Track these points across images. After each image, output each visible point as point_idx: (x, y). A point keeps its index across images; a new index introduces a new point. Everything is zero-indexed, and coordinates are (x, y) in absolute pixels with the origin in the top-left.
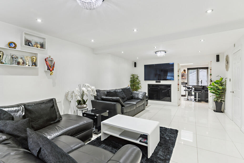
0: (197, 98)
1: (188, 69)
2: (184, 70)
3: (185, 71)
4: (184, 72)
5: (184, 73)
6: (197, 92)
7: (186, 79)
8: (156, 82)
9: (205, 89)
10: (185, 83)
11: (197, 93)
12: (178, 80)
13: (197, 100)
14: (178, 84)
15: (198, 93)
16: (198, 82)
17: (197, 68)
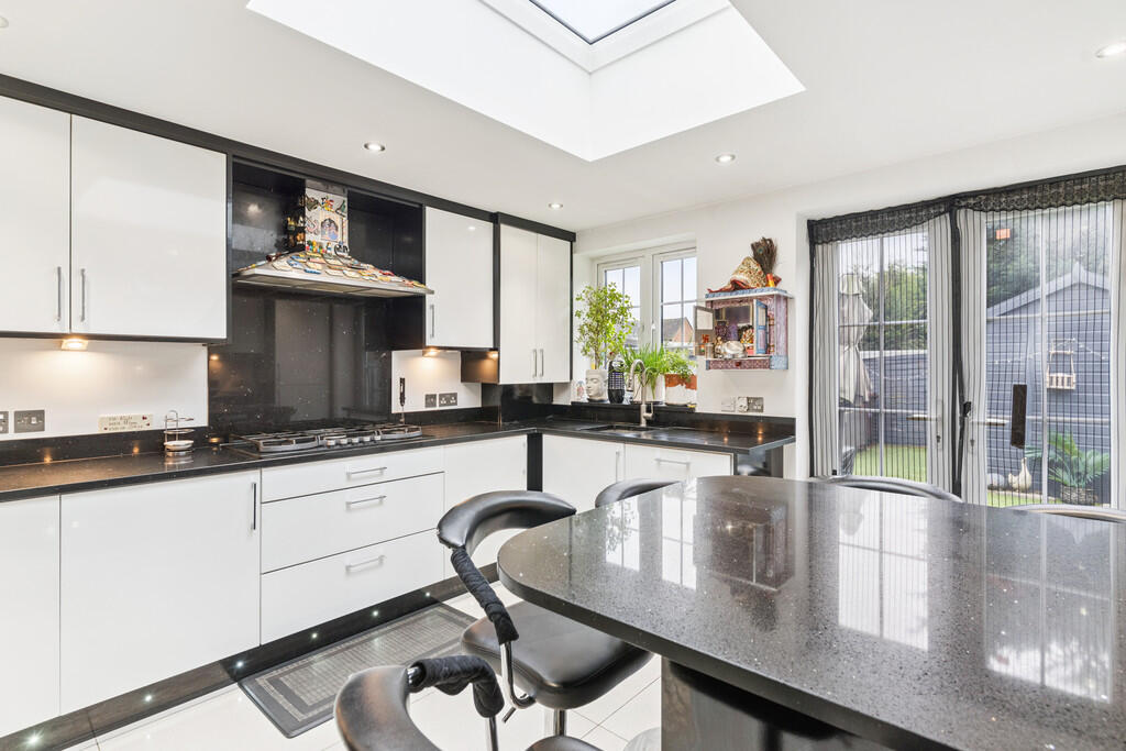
2: (755, 247)
4: (747, 274)
5: (745, 278)
16: (967, 408)
17: (953, 205)
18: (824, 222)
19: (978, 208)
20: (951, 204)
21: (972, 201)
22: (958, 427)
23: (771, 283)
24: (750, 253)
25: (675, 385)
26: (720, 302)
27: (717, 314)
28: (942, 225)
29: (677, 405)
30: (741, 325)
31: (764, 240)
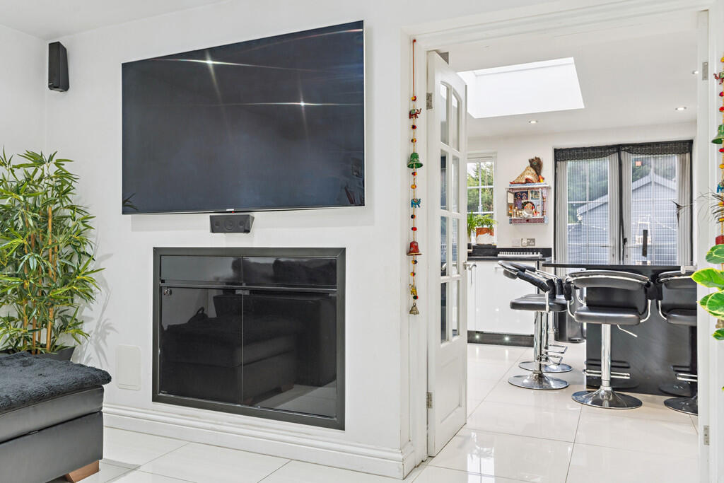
0: (605, 374)
1: (561, 155)
2: (531, 161)
3: (536, 165)
4: (530, 175)
5: (530, 177)
6: (606, 320)
7: (541, 221)
8: (216, 227)
9: (668, 296)
10: (537, 250)
11: (606, 330)
12: (415, 203)
13: (605, 387)
14: (413, 249)
15: (613, 328)
16: (625, 240)
17: (619, 149)
18: (561, 150)
19: (629, 151)
20: (618, 148)
21: (627, 148)
22: (622, 250)
23: (541, 180)
24: (529, 164)
25: (484, 233)
26: (516, 189)
27: (516, 195)
28: (615, 157)
29: (483, 245)
30: (523, 201)
31: (536, 158)
